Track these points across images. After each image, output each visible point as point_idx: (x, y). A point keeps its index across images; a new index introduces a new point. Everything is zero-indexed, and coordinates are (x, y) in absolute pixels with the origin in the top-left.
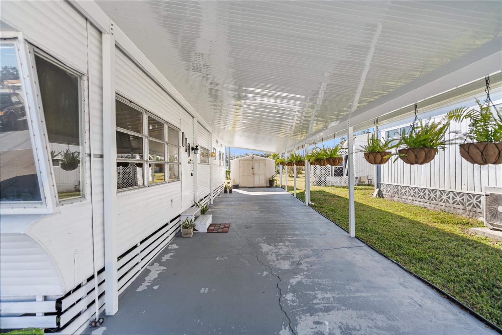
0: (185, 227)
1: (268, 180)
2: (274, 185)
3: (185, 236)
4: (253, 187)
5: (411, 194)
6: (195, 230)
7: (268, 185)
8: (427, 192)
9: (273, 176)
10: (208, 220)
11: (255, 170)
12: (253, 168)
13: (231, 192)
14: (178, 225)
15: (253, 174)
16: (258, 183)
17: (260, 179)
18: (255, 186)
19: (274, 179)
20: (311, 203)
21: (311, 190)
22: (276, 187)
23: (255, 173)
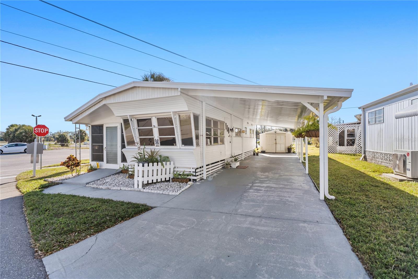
0: (227, 164)
1: (287, 148)
2: (292, 152)
3: (226, 168)
4: (276, 153)
5: (381, 157)
6: (231, 167)
7: (287, 151)
8: (388, 156)
9: (291, 145)
10: (238, 164)
11: (277, 141)
12: (276, 140)
13: (257, 155)
14: (223, 164)
15: (276, 144)
16: (280, 150)
17: (281, 147)
18: (278, 152)
19: (292, 147)
20: (304, 161)
21: (303, 152)
22: (293, 153)
23: (277, 143)
